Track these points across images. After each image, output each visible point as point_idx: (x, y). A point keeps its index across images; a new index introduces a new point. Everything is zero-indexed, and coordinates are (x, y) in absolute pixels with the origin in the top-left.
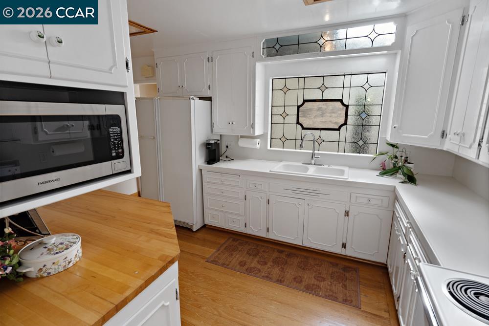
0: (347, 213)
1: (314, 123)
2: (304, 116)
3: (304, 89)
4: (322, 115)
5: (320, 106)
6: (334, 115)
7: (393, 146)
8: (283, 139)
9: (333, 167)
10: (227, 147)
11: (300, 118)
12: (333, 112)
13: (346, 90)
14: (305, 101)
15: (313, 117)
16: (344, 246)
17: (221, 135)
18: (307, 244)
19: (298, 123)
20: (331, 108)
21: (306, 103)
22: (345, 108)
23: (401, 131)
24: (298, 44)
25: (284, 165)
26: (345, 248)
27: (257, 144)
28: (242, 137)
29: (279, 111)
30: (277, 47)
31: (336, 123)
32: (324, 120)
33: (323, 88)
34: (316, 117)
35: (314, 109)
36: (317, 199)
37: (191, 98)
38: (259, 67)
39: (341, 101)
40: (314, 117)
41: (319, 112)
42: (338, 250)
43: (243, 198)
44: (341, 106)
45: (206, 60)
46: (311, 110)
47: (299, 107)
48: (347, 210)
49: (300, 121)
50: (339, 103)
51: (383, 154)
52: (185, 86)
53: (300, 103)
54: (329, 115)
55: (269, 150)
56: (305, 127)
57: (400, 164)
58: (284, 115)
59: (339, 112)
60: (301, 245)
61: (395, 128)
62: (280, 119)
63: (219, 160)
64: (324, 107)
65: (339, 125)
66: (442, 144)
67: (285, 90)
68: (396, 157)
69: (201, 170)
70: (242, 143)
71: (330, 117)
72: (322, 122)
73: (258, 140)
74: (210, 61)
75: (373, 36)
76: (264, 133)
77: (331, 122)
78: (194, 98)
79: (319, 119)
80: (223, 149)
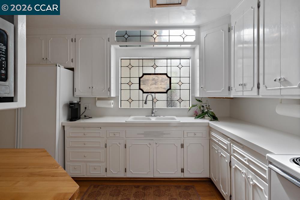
0: (182, 146)
1: (151, 89)
2: (144, 84)
3: (143, 66)
4: (155, 84)
5: (154, 78)
6: (162, 83)
7: (199, 101)
8: (130, 101)
9: (166, 117)
10: (86, 108)
11: (141, 85)
12: (162, 81)
13: (169, 68)
14: (144, 74)
15: (149, 85)
16: (183, 171)
17: (80, 98)
18: (157, 175)
19: (140, 89)
20: (160, 79)
21: (145, 76)
22: (169, 79)
23: (205, 90)
24: (140, 36)
25: (133, 118)
26: (183, 172)
27: (112, 104)
28: (99, 99)
29: (126, 81)
30: (126, 36)
31: (164, 88)
32: (157, 86)
33: (155, 66)
34: (151, 84)
35: (150, 80)
36: (162, 139)
37: (58, 65)
38: (113, 48)
39: (166, 74)
40: (151, 85)
41: (154, 82)
42: (179, 175)
43: (104, 146)
44: (167, 78)
45: (69, 41)
46: (148, 80)
47: (140, 78)
48: (182, 143)
49: (141, 87)
50: (165, 76)
51: (195, 106)
52: (50, 59)
53: (141, 76)
54: (160, 83)
55: (120, 108)
56: (144, 91)
57: (206, 110)
58: (130, 84)
59: (166, 82)
60: (152, 177)
61: (202, 88)
62: (127, 87)
63: (80, 118)
64: (156, 78)
65: (167, 90)
66: (230, 94)
67: (130, 66)
68: (203, 107)
69: (64, 126)
70: (99, 104)
71: (161, 84)
72: (156, 88)
73: (112, 101)
74: (74, 41)
75: (183, 36)
76: (116, 96)
77: (161, 88)
78: (60, 66)
79: (154, 86)
80: (82, 109)
